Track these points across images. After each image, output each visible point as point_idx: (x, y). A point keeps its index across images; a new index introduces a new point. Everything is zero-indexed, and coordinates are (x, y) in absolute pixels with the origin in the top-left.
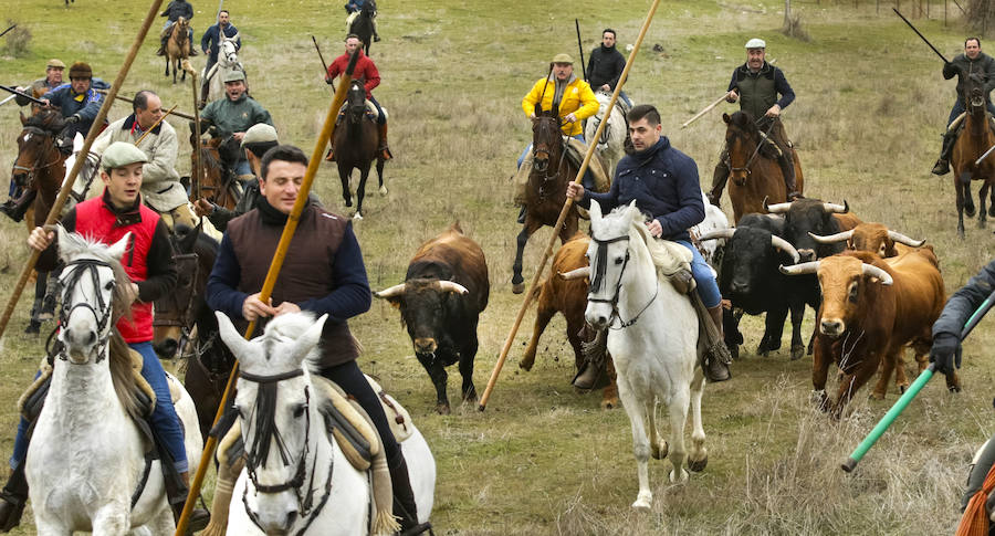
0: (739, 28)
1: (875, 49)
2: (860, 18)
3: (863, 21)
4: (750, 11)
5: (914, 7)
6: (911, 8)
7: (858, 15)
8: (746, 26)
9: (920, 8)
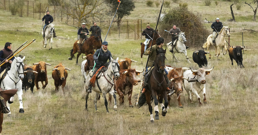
0: (57, 46)
1: (119, 54)
2: (111, 40)
3: (113, 41)
4: (62, 39)
5: (135, 34)
6: (134, 34)
7: (111, 39)
8: (61, 45)
9: (138, 35)
